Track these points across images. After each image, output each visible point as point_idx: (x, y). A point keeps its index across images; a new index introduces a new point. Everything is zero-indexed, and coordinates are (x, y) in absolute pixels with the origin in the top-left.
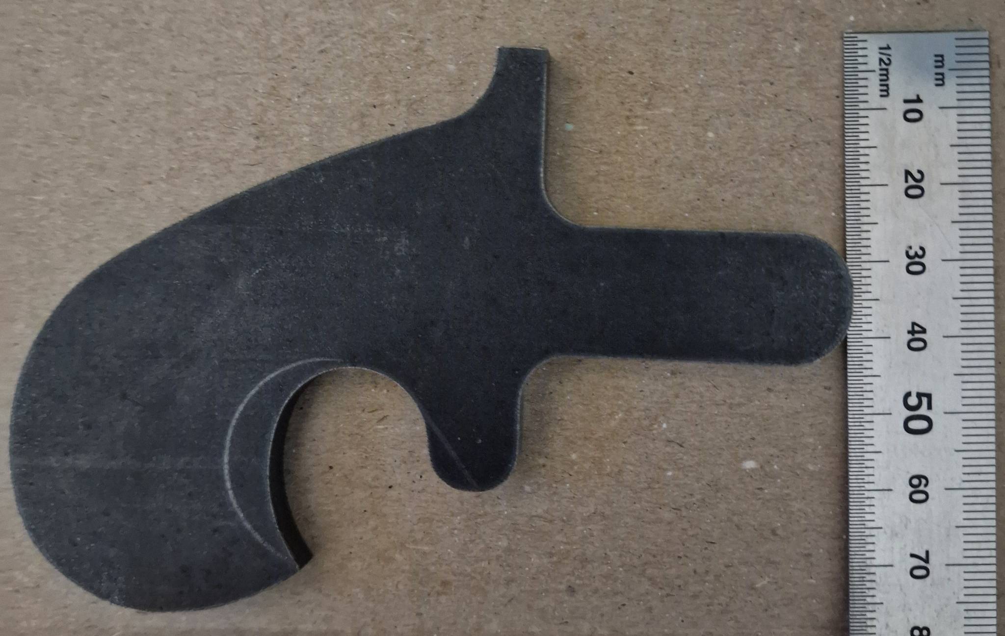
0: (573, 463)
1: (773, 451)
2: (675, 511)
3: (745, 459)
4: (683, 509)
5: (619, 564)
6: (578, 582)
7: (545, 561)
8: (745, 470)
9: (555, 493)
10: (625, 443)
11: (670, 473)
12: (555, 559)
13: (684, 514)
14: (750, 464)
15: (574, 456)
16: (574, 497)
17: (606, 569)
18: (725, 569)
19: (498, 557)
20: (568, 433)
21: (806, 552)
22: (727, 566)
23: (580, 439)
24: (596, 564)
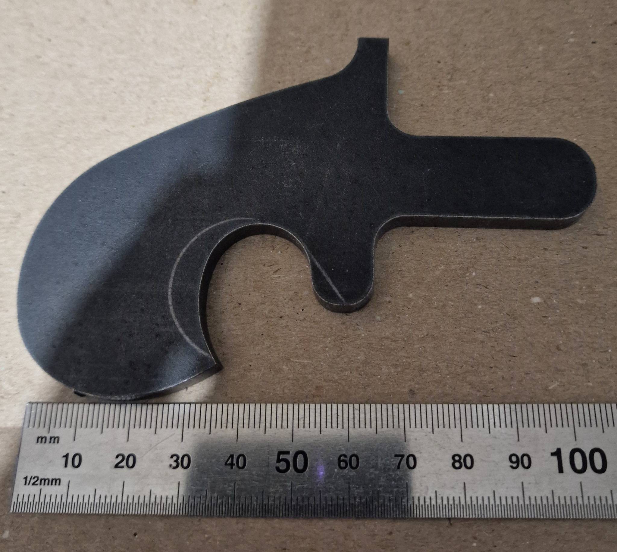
0: (411, 300)
1: (553, 290)
2: (485, 334)
3: (533, 296)
4: (491, 332)
5: (447, 372)
6: (417, 386)
7: (393, 370)
8: (533, 304)
9: (398, 321)
10: (447, 286)
11: (480, 307)
12: (399, 369)
13: (492, 335)
14: (536, 300)
15: (411, 295)
16: (412, 324)
17: (437, 376)
18: (525, 376)
19: (358, 367)
20: (406, 280)
21: (583, 362)
22: (527, 374)
23: (415, 284)
24: (429, 373)
